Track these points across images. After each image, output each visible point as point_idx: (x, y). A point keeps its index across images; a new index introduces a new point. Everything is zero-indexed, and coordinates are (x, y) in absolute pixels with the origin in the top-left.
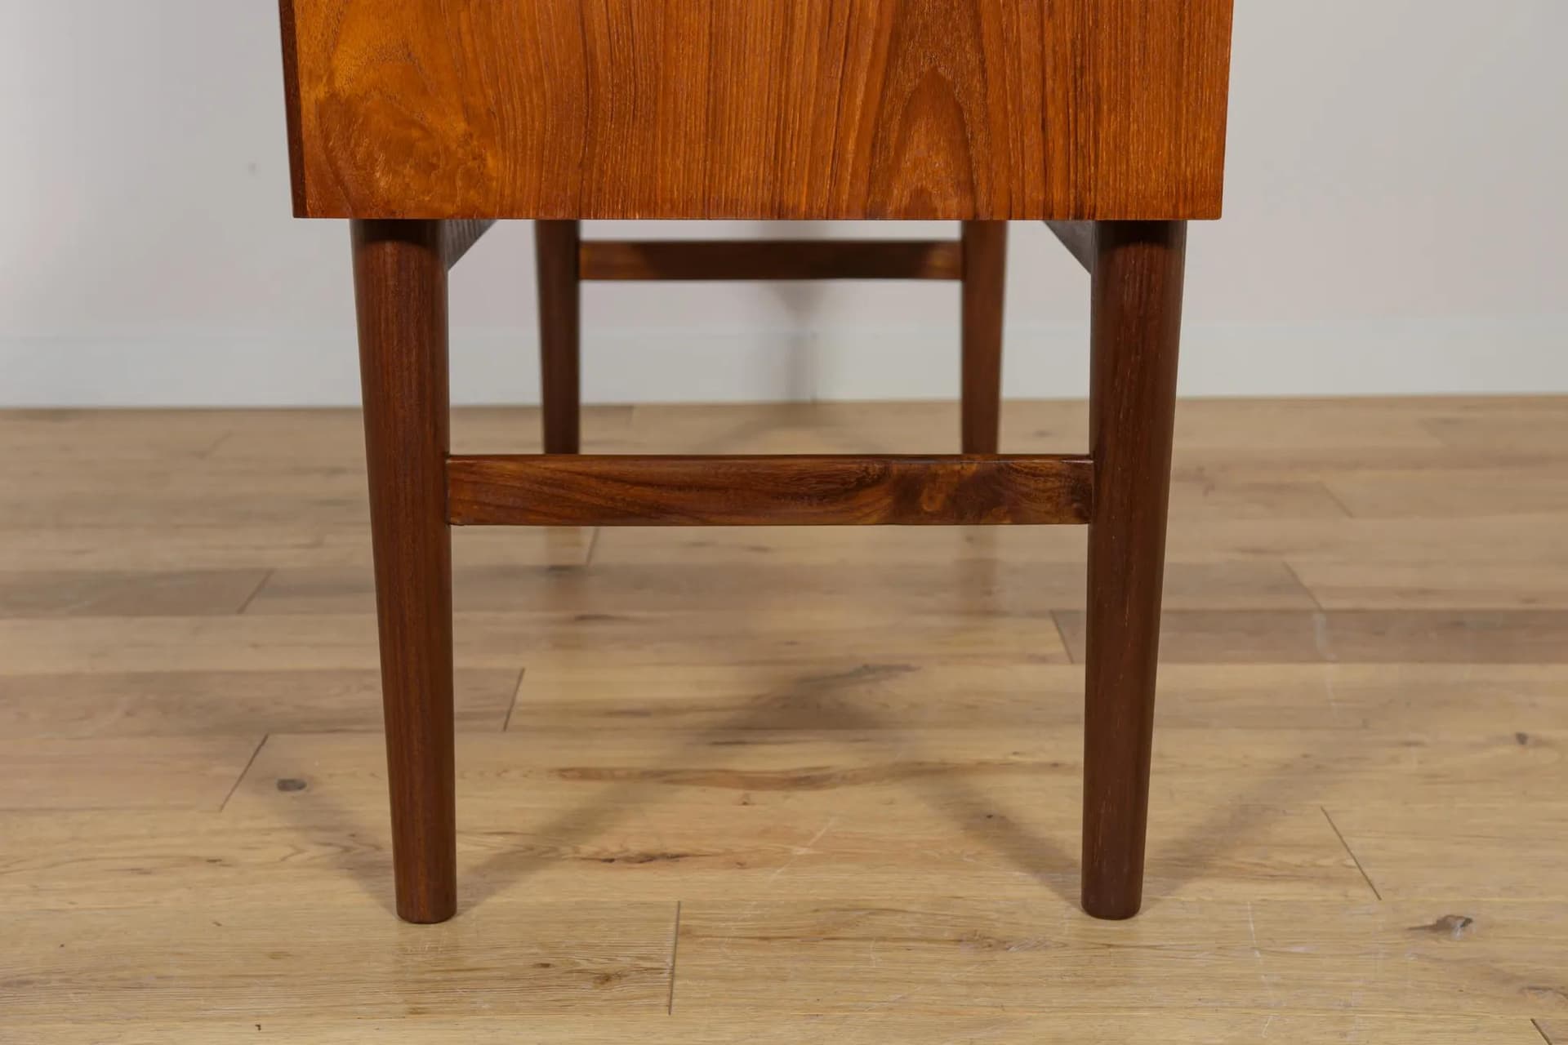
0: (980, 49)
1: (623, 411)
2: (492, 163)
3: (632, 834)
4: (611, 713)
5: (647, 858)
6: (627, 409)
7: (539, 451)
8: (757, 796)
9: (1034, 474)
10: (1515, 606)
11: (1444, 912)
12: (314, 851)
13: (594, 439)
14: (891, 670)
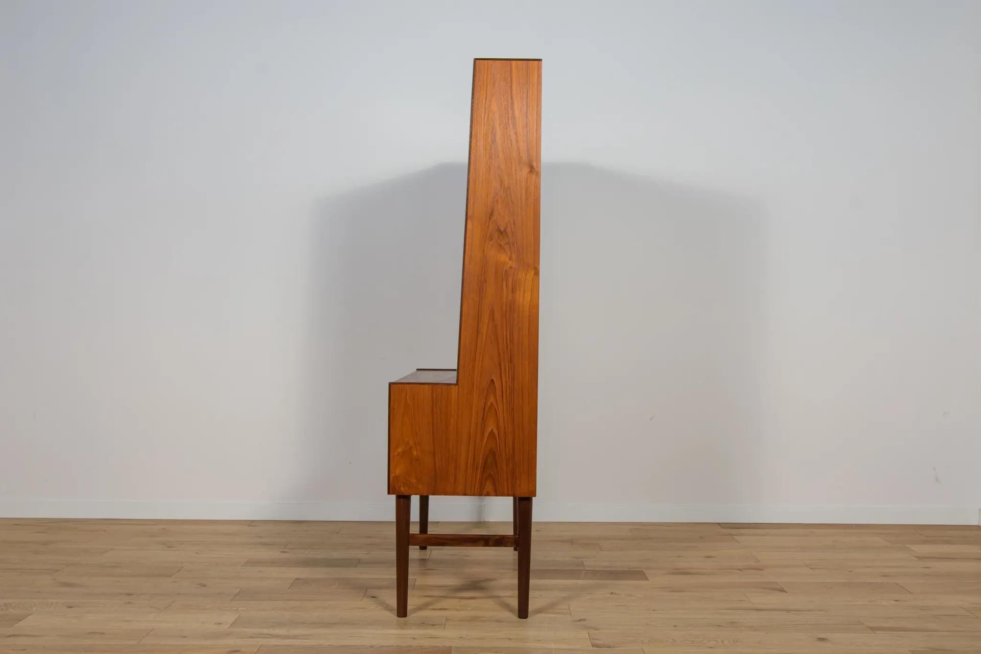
0: (497, 469)
1: (437, 523)
2: (420, 486)
3: (439, 606)
4: (434, 587)
5: (441, 609)
6: (439, 522)
7: (418, 533)
8: (461, 600)
9: (508, 538)
10: (626, 569)
11: (581, 618)
12: (380, 607)
13: (431, 530)
14: (491, 580)
